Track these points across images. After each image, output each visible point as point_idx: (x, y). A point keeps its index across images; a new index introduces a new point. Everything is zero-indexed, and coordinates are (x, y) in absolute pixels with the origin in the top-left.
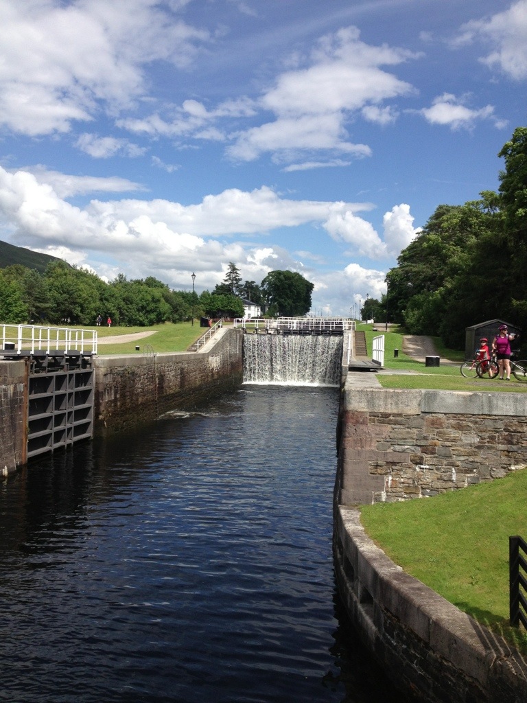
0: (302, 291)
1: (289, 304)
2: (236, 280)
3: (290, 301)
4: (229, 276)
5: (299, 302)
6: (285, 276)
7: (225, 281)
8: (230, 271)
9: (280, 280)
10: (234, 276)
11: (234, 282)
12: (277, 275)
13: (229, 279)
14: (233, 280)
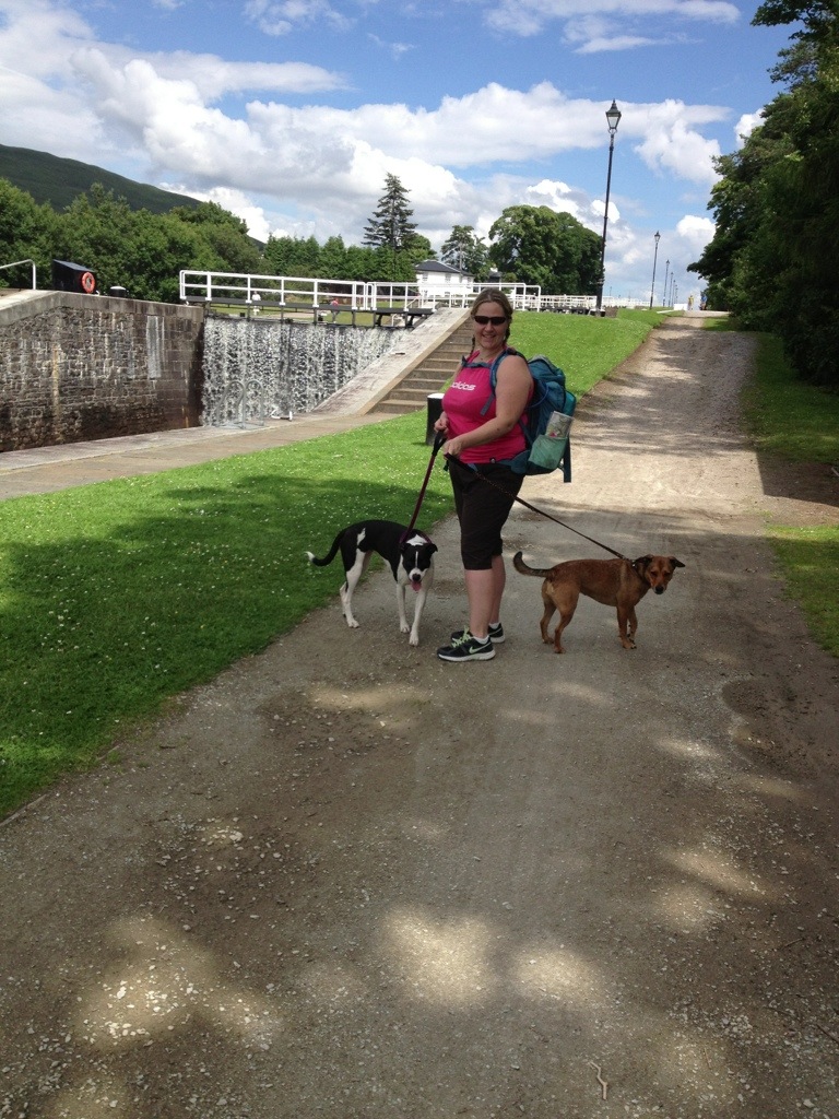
0: (573, 249)
1: (543, 276)
2: (401, 214)
3: (544, 270)
4: (384, 204)
5: (568, 273)
6: (536, 217)
7: (378, 215)
8: (387, 193)
9: (526, 226)
10: (396, 204)
11: (398, 217)
12: (519, 216)
13: (386, 211)
14: (396, 214)
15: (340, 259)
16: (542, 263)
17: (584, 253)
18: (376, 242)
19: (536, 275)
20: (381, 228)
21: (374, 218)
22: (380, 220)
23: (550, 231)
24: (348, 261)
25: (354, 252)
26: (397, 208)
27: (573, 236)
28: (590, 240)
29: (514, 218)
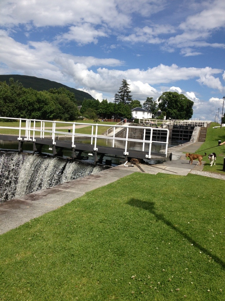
0: (184, 105)
4: (121, 89)
6: (173, 95)
10: (125, 89)
11: (126, 93)
12: (168, 95)
13: (122, 91)
14: (125, 92)
15: (106, 106)
16: (174, 109)
17: (187, 106)
18: (118, 101)
19: (172, 112)
20: (120, 97)
21: (118, 94)
22: (120, 94)
23: (177, 99)
24: (108, 107)
25: (110, 104)
26: (126, 90)
27: (184, 101)
28: (189, 102)
29: (166, 96)
